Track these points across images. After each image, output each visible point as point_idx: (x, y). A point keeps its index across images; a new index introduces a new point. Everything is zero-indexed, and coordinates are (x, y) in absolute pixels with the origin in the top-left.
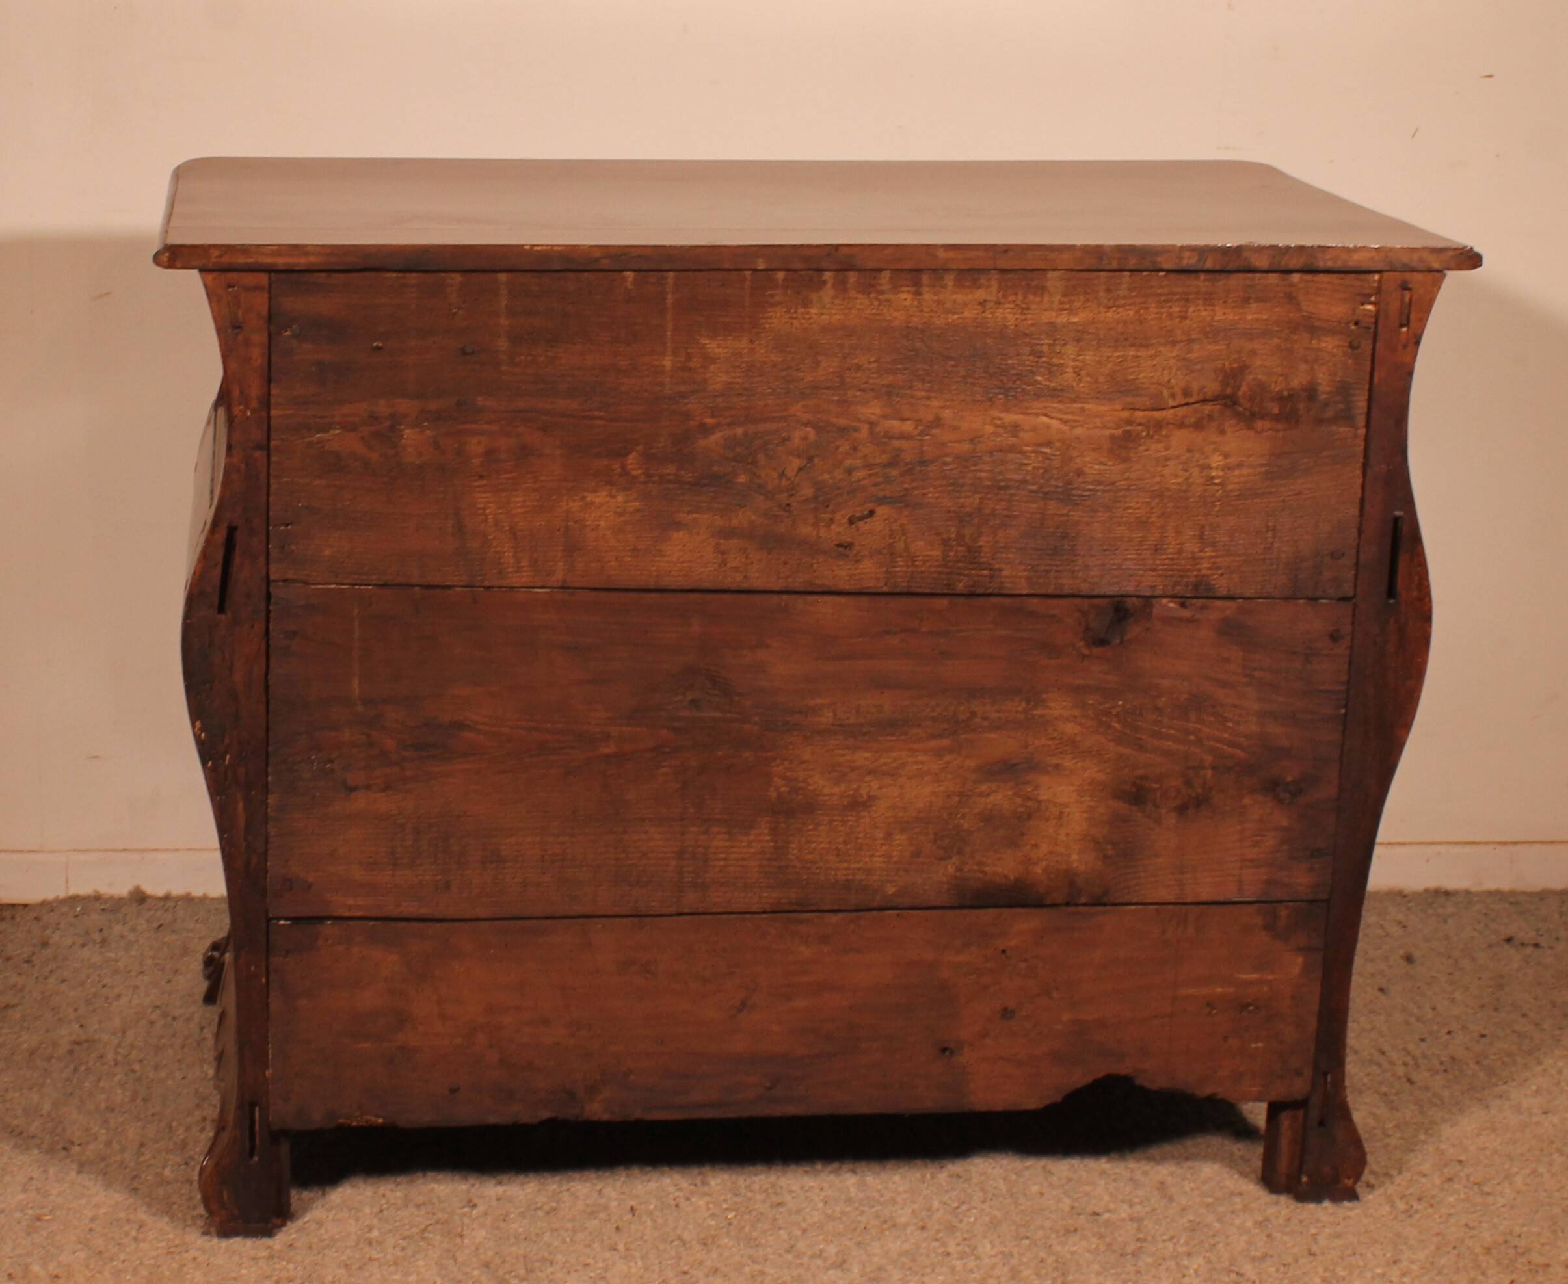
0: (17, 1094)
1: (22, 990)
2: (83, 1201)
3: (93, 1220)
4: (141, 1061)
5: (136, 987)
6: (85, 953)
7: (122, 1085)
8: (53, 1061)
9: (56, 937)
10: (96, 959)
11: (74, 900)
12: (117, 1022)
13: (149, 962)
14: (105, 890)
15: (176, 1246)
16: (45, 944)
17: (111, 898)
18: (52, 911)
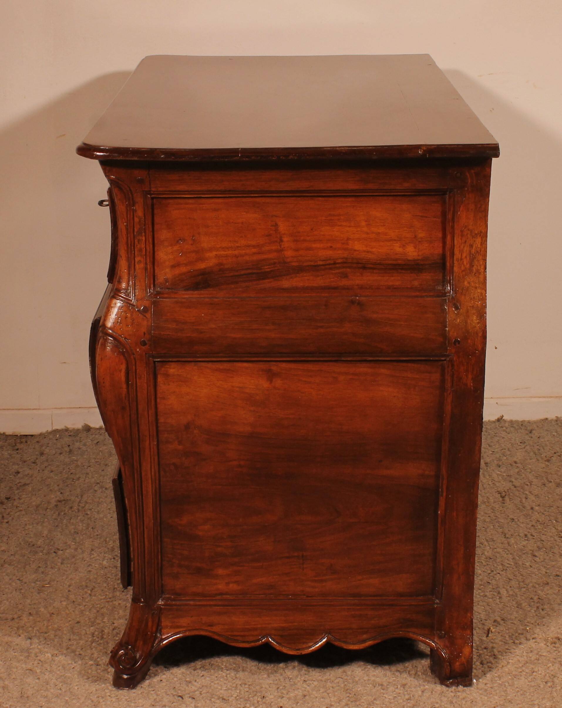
0: (31, 527)
1: (32, 476)
2: (64, 577)
3: (69, 586)
4: (90, 510)
5: (87, 474)
6: (62, 458)
7: (82, 521)
8: (48, 510)
9: (47, 450)
10: (67, 460)
11: (55, 431)
12: (79, 491)
13: (93, 461)
14: (70, 426)
15: (110, 598)
16: (42, 454)
17: (74, 429)
18: (45, 438)
